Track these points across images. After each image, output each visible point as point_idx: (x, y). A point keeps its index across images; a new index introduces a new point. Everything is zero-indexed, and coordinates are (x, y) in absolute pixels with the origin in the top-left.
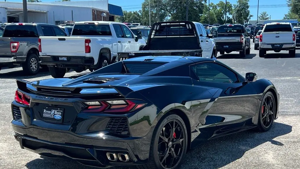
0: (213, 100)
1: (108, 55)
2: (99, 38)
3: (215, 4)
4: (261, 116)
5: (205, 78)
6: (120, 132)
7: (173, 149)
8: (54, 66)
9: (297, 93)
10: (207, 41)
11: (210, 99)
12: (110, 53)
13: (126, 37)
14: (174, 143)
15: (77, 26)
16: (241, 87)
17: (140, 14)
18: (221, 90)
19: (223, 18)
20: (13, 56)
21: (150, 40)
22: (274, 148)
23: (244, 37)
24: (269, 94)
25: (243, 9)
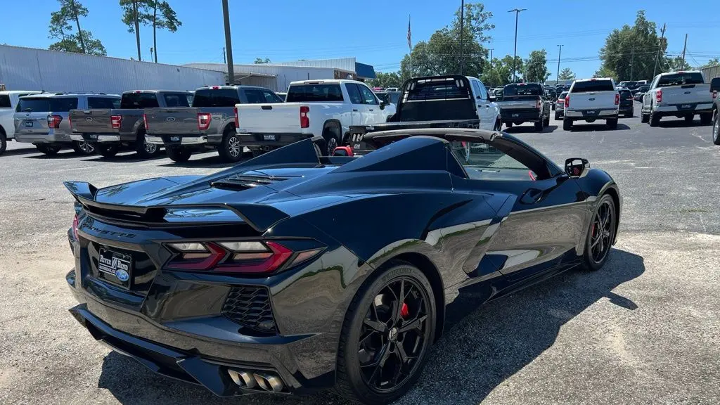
0: (496, 220)
1: (337, 131)
2: (326, 105)
3: (500, 59)
4: (590, 243)
5: (481, 169)
6: (255, 323)
7: (400, 344)
8: (259, 148)
9: (634, 187)
10: (488, 106)
11: (491, 220)
12: (341, 128)
13: (368, 103)
14: (402, 330)
15: (293, 87)
16: (554, 187)
17: (399, 76)
18: (514, 198)
19: (510, 78)
20: (202, 134)
21: (400, 106)
22: (621, 316)
23: (542, 102)
24: (606, 200)
25: (537, 64)
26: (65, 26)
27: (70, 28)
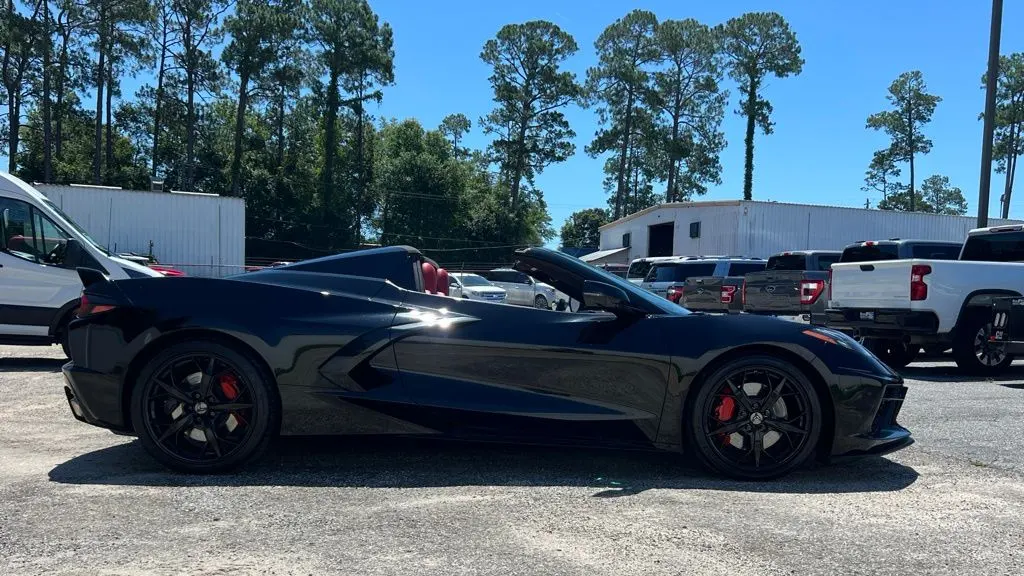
20: (803, 312)
26: (890, 171)
27: (897, 173)
